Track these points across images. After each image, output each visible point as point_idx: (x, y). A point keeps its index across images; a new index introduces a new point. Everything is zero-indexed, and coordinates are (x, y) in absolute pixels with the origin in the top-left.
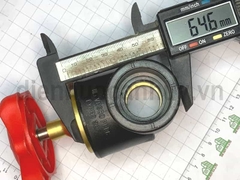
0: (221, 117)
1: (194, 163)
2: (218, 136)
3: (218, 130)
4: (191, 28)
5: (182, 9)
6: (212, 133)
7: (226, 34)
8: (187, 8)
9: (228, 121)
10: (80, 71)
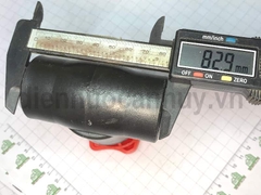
0: (239, 155)
1: (211, 191)
2: (234, 170)
3: (235, 166)
4: (205, 59)
5: (204, 37)
6: (229, 168)
7: (237, 80)
8: (209, 37)
9: (244, 159)
10: (49, 45)
